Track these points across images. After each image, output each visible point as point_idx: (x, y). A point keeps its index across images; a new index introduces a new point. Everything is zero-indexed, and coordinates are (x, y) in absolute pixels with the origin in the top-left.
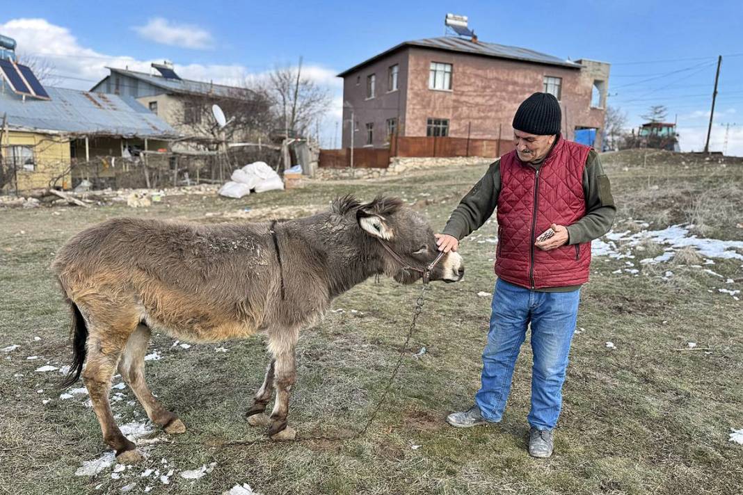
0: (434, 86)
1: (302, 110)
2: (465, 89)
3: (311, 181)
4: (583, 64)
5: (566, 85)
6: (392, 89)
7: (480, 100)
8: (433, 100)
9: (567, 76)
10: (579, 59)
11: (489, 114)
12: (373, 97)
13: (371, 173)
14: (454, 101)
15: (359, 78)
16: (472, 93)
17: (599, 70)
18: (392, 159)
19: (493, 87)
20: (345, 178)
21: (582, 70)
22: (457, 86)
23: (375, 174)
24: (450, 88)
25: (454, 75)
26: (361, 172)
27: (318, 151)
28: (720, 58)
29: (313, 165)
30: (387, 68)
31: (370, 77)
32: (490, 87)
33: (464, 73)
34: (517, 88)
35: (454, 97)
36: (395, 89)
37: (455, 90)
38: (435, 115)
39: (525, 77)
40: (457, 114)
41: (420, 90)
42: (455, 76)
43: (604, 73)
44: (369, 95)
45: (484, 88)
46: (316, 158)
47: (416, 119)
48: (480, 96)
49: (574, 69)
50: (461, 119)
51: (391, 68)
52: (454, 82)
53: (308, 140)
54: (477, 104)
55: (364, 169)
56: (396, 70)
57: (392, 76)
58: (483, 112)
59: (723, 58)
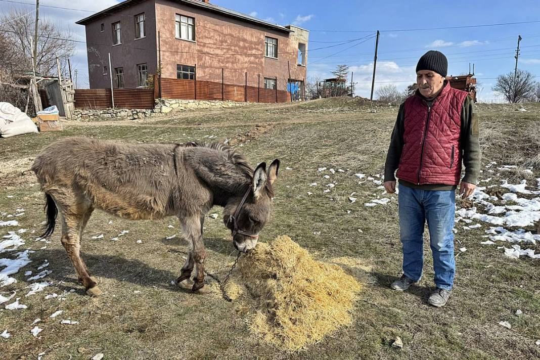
0: (180, 37)
1: (44, 54)
2: (207, 41)
3: (69, 123)
4: (291, 29)
5: (280, 46)
6: (140, 37)
7: (218, 52)
8: (180, 49)
9: (281, 38)
10: (287, 25)
11: (227, 65)
12: (119, 43)
13: (137, 114)
14: (199, 51)
15: (103, 25)
16: (213, 46)
17: (302, 35)
18: (157, 100)
19: (228, 42)
20: (108, 119)
21: (290, 33)
22: (200, 38)
23: (140, 115)
24: (194, 39)
25: (196, 28)
26: (125, 112)
27: (74, 92)
28: (378, 32)
29: (69, 106)
30: (132, 16)
31: (114, 24)
32: (226, 42)
33: (204, 27)
34: (247, 45)
35: (198, 48)
36: (142, 36)
37: (198, 41)
38: (183, 62)
39: (252, 36)
40: (201, 63)
41: (168, 38)
42: (198, 28)
43: (305, 38)
44: (116, 42)
45: (222, 42)
46: (71, 98)
47: (167, 64)
48: (219, 48)
49: (285, 33)
50: (206, 67)
51: (136, 16)
52: (196, 34)
53: (61, 79)
54: (217, 55)
55: (127, 110)
56: (142, 18)
57: (138, 24)
58: (222, 62)
59: (380, 32)
